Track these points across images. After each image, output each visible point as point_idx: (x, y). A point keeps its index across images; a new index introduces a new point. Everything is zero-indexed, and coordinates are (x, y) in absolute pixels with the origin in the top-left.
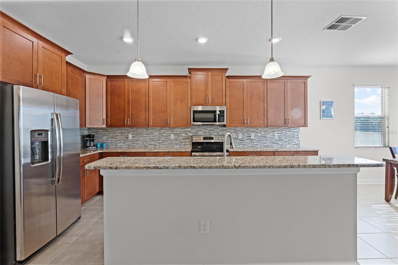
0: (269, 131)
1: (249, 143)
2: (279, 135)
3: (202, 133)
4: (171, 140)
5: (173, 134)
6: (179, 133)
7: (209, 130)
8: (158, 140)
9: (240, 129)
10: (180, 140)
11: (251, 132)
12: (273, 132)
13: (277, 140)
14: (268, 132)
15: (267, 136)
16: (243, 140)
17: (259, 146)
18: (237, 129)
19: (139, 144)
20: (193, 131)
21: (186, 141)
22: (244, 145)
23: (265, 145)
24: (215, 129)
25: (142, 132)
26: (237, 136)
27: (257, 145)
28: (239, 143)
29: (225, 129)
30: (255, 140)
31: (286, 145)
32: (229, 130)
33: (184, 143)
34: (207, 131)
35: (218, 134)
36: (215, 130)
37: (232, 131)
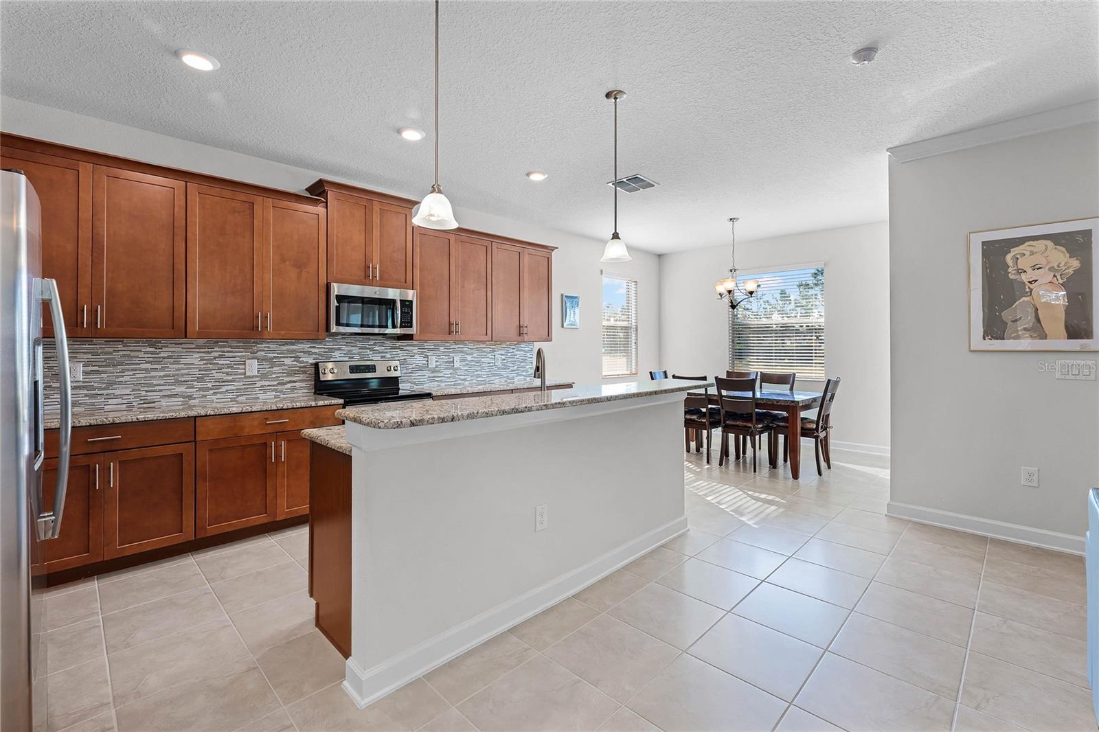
0: (486, 349)
1: (449, 377)
3: (343, 355)
4: (249, 377)
5: (253, 358)
6: (275, 357)
7: (361, 348)
8: (200, 380)
9: (432, 344)
10: (277, 377)
11: (455, 351)
12: (493, 352)
13: (499, 368)
14: (485, 352)
15: (482, 360)
16: (438, 372)
17: (468, 383)
18: (426, 344)
20: (317, 351)
21: (295, 379)
22: (441, 381)
23: (479, 379)
24: (375, 344)
25: (132, 354)
26: (425, 362)
27: (465, 380)
28: (429, 377)
29: (400, 346)
30: (461, 369)
31: (513, 378)
32: (407, 348)
33: (289, 386)
34: (355, 350)
35: (382, 357)
36: (377, 348)
37: (415, 350)
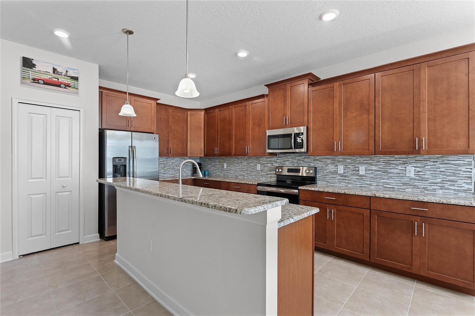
0: (394, 162)
1: (355, 181)
2: (418, 169)
3: (290, 163)
4: (257, 171)
5: (259, 163)
6: (265, 163)
7: (298, 160)
8: (246, 170)
9: (342, 158)
10: (266, 171)
11: (361, 163)
12: (404, 164)
13: (411, 179)
14: (393, 164)
15: (390, 171)
16: (346, 176)
17: (374, 188)
18: (336, 158)
19: (231, 174)
20: (279, 161)
21: (271, 173)
22: (348, 183)
23: (385, 186)
24: (305, 158)
25: (234, 161)
26: (336, 169)
27: (371, 185)
28: (339, 179)
29: (319, 159)
30: (366, 177)
31: (434, 190)
32: (324, 160)
33: (269, 175)
34: (295, 161)
35: (308, 165)
36: (306, 160)
37: (329, 161)
